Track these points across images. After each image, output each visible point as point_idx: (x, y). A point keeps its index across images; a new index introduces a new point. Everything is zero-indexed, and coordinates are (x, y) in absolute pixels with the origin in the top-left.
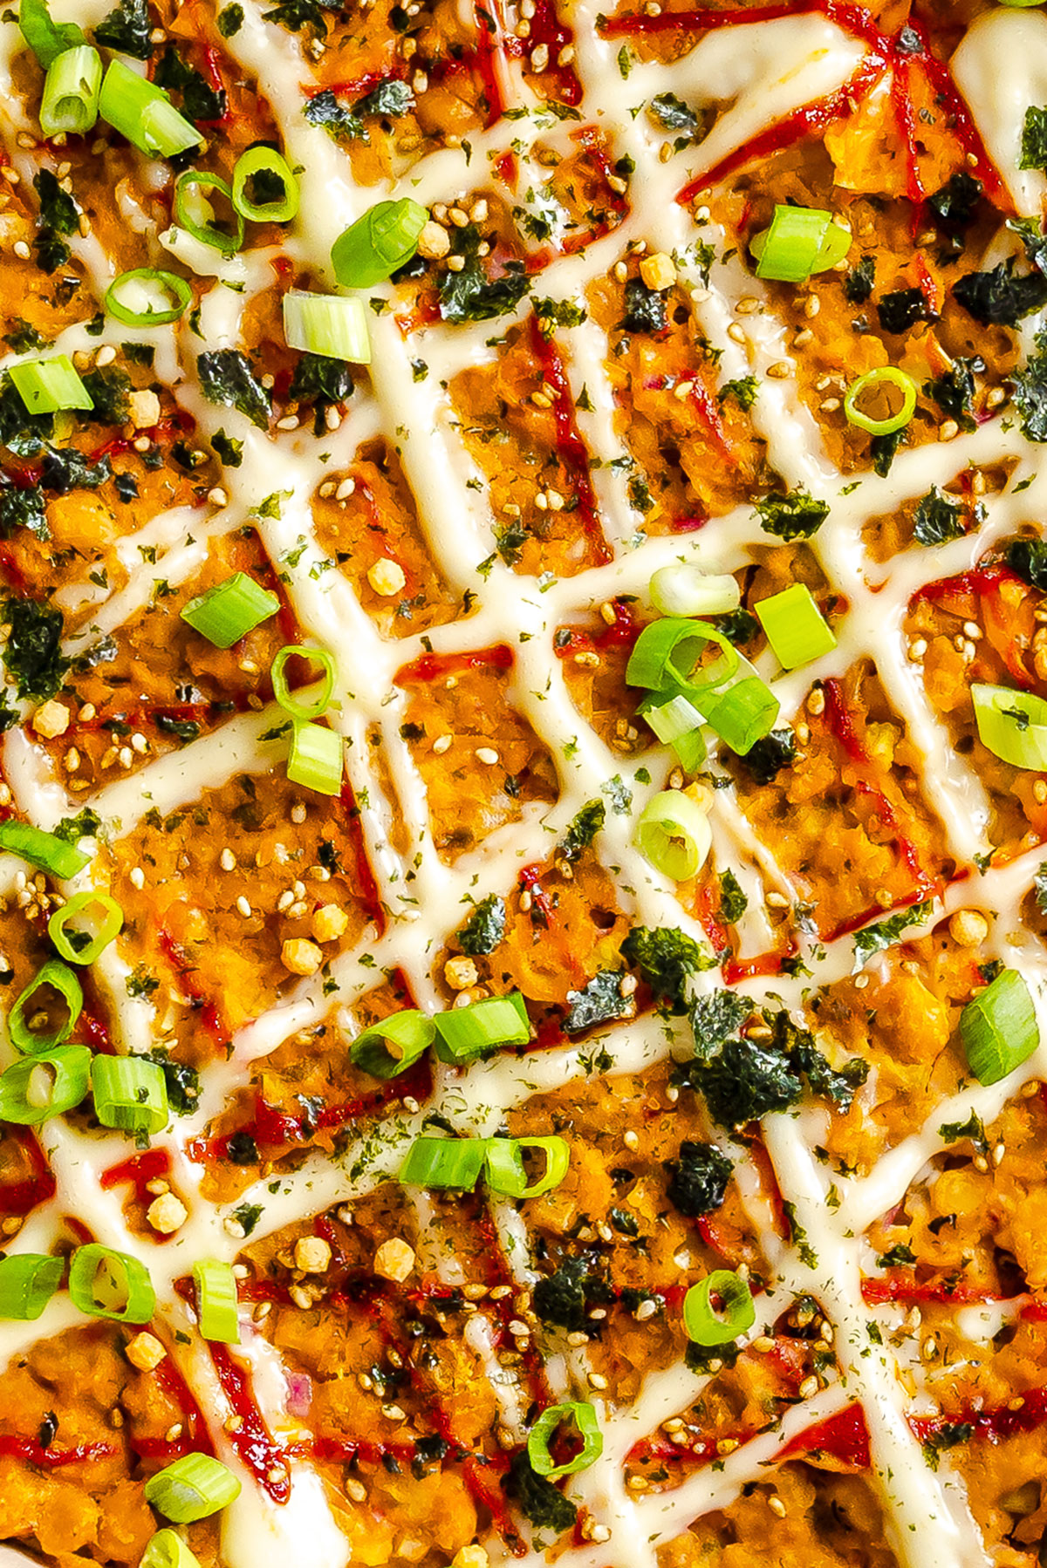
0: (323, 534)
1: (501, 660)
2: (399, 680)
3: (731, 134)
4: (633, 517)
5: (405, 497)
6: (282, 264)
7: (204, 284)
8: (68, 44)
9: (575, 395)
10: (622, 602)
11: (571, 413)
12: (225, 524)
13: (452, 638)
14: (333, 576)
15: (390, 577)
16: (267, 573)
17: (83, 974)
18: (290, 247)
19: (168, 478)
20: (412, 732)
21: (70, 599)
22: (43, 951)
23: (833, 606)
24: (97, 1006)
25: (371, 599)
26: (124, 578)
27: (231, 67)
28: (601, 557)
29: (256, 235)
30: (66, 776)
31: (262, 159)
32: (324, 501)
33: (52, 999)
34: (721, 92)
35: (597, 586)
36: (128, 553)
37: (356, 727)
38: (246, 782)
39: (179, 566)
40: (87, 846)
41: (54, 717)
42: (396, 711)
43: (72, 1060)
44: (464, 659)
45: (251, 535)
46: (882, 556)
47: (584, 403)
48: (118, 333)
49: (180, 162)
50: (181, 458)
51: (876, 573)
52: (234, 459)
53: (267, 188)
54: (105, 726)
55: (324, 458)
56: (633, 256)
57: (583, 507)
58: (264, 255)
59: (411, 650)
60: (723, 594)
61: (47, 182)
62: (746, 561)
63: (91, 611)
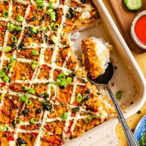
0: (45, 52)
1: (50, 68)
2: (42, 65)
4: (65, 66)
5: (52, 53)
6: (55, 33)
7: (49, 30)
8: (52, 8)
10: (61, 70)
12: (39, 47)
14: (43, 55)
15: (47, 58)
16: (39, 53)
17: (9, 69)
18: (56, 32)
19: (38, 41)
20: (41, 69)
21: (26, 44)
22: (7, 66)
24: (8, 72)
25: (45, 59)
26: (30, 45)
27: (61, 18)
28: (61, 66)
29: (54, 30)
30: (17, 55)
31: (58, 25)
32: (46, 50)
33: (6, 69)
35: (60, 68)
36: (32, 44)
37: (38, 66)
38: (28, 64)
39: (34, 47)
40: (15, 61)
41: (19, 51)
42: (41, 67)
43: (4, 74)
44: (47, 66)
45: (40, 49)
48: (41, 29)
49: (53, 21)
52: (43, 43)
53: (57, 27)
54: (22, 54)
55: (48, 47)
57: (63, 62)
58: (54, 31)
59: (45, 63)
60: (67, 74)
61: (44, 16)
63: (26, 46)
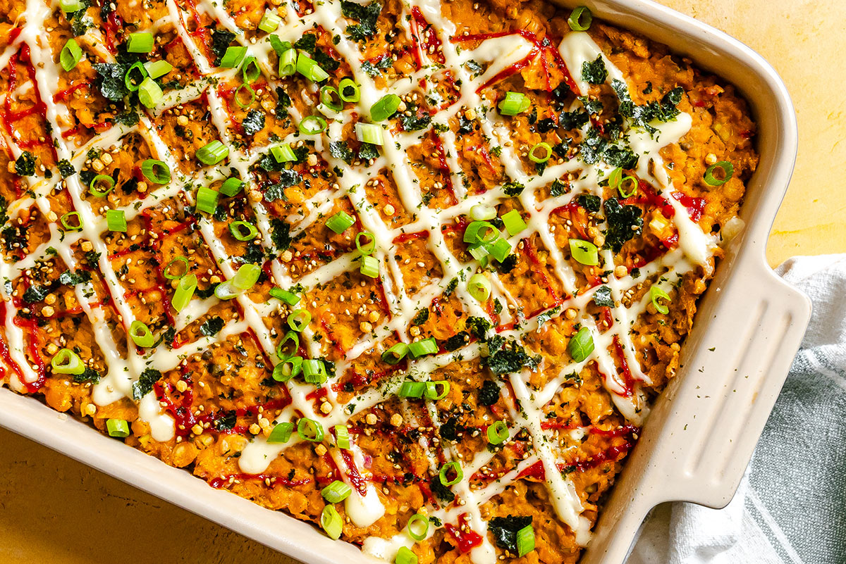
0: (369, 197)
1: (425, 235)
2: (393, 242)
3: (492, 71)
4: (464, 190)
5: (394, 185)
6: (354, 114)
7: (330, 121)
8: (288, 49)
9: (446, 153)
10: (462, 216)
11: (445, 159)
12: (339, 194)
13: (410, 228)
14: (373, 210)
15: (390, 209)
16: (352, 210)
17: (299, 334)
18: (356, 109)
19: (320, 181)
20: (398, 258)
21: (292, 219)
22: (286, 328)
23: (526, 216)
24: (303, 344)
25: (384, 216)
26: (308, 213)
27: (336, 54)
28: (454, 203)
29: (347, 105)
30: (291, 273)
31: (348, 82)
32: (369, 187)
33: (291, 342)
34: (489, 59)
35: (454, 212)
36: (309, 205)
37: (381, 258)
38: (346, 274)
39: (325, 208)
40: (299, 295)
41: (288, 256)
42: (393, 253)
43: (297, 361)
44: (412, 235)
45: (346, 198)
46: (540, 200)
47: (449, 155)
48: (304, 137)
49: (322, 84)
50: (324, 175)
51: (539, 206)
52: (341, 175)
53: (349, 92)
54: (302, 258)
55: (369, 174)
56: (462, 110)
57: (448, 187)
58: (349, 111)
59: (397, 232)
60: (492, 214)
61: (280, 90)
62: (499, 203)
63: (298, 223)
